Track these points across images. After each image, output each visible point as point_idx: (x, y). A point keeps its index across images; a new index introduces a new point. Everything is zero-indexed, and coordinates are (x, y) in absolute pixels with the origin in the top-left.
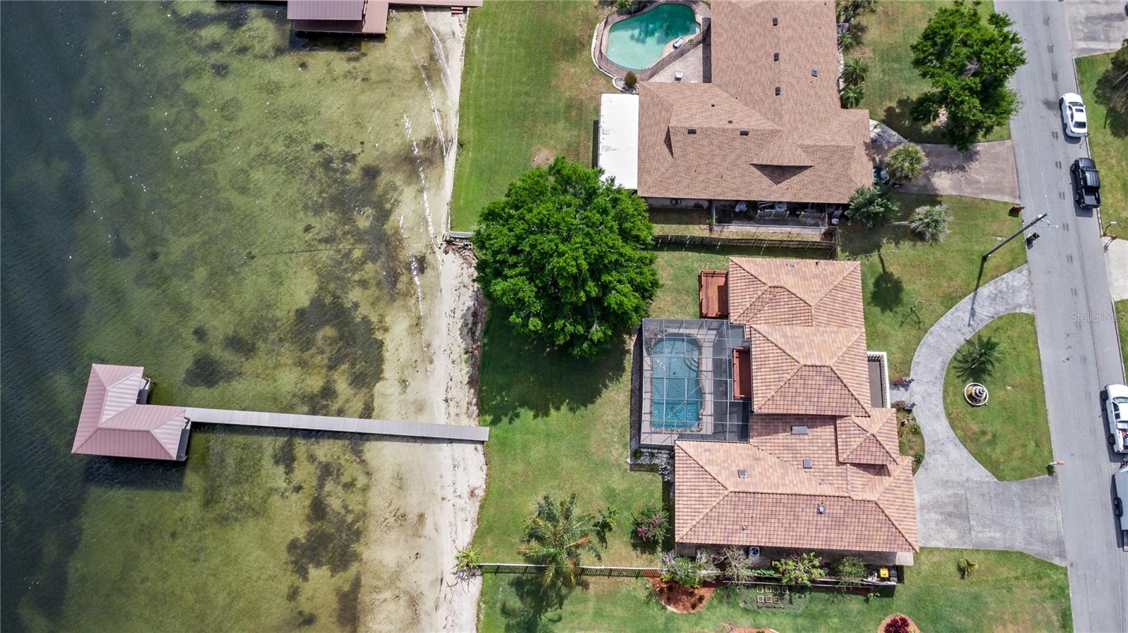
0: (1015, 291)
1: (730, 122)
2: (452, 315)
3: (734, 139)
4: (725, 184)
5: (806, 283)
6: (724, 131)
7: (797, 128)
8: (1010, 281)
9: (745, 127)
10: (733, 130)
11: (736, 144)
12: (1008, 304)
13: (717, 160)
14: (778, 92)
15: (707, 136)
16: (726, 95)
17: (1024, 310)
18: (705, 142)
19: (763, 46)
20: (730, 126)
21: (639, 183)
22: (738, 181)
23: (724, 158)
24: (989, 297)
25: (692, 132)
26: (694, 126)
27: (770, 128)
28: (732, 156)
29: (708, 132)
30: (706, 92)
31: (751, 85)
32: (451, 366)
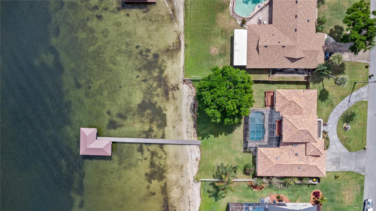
0: (363, 93)
1: (279, 42)
2: (187, 105)
3: (280, 49)
4: (275, 64)
5: (300, 99)
6: (277, 46)
7: (301, 44)
8: (362, 90)
9: (284, 45)
10: (280, 46)
11: (280, 50)
12: (360, 98)
13: (274, 56)
14: (296, 30)
15: (271, 48)
16: (277, 30)
17: (365, 100)
18: (270, 50)
19: (292, 11)
20: (279, 44)
21: (247, 63)
22: (280, 62)
23: (276, 55)
24: (355, 96)
25: (266, 47)
26: (267, 45)
27: (292, 44)
28: (279, 54)
29: (271, 47)
30: (270, 29)
31: (286, 27)
32: (188, 121)
